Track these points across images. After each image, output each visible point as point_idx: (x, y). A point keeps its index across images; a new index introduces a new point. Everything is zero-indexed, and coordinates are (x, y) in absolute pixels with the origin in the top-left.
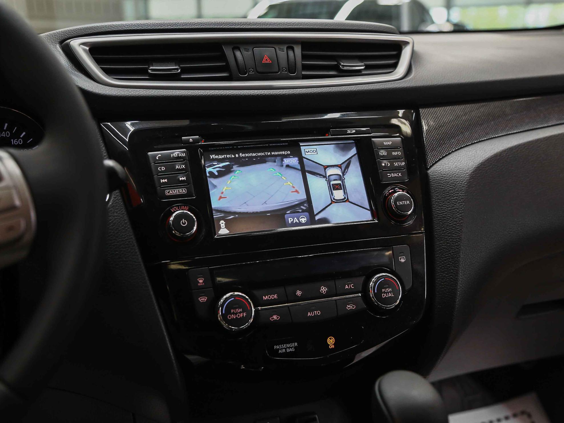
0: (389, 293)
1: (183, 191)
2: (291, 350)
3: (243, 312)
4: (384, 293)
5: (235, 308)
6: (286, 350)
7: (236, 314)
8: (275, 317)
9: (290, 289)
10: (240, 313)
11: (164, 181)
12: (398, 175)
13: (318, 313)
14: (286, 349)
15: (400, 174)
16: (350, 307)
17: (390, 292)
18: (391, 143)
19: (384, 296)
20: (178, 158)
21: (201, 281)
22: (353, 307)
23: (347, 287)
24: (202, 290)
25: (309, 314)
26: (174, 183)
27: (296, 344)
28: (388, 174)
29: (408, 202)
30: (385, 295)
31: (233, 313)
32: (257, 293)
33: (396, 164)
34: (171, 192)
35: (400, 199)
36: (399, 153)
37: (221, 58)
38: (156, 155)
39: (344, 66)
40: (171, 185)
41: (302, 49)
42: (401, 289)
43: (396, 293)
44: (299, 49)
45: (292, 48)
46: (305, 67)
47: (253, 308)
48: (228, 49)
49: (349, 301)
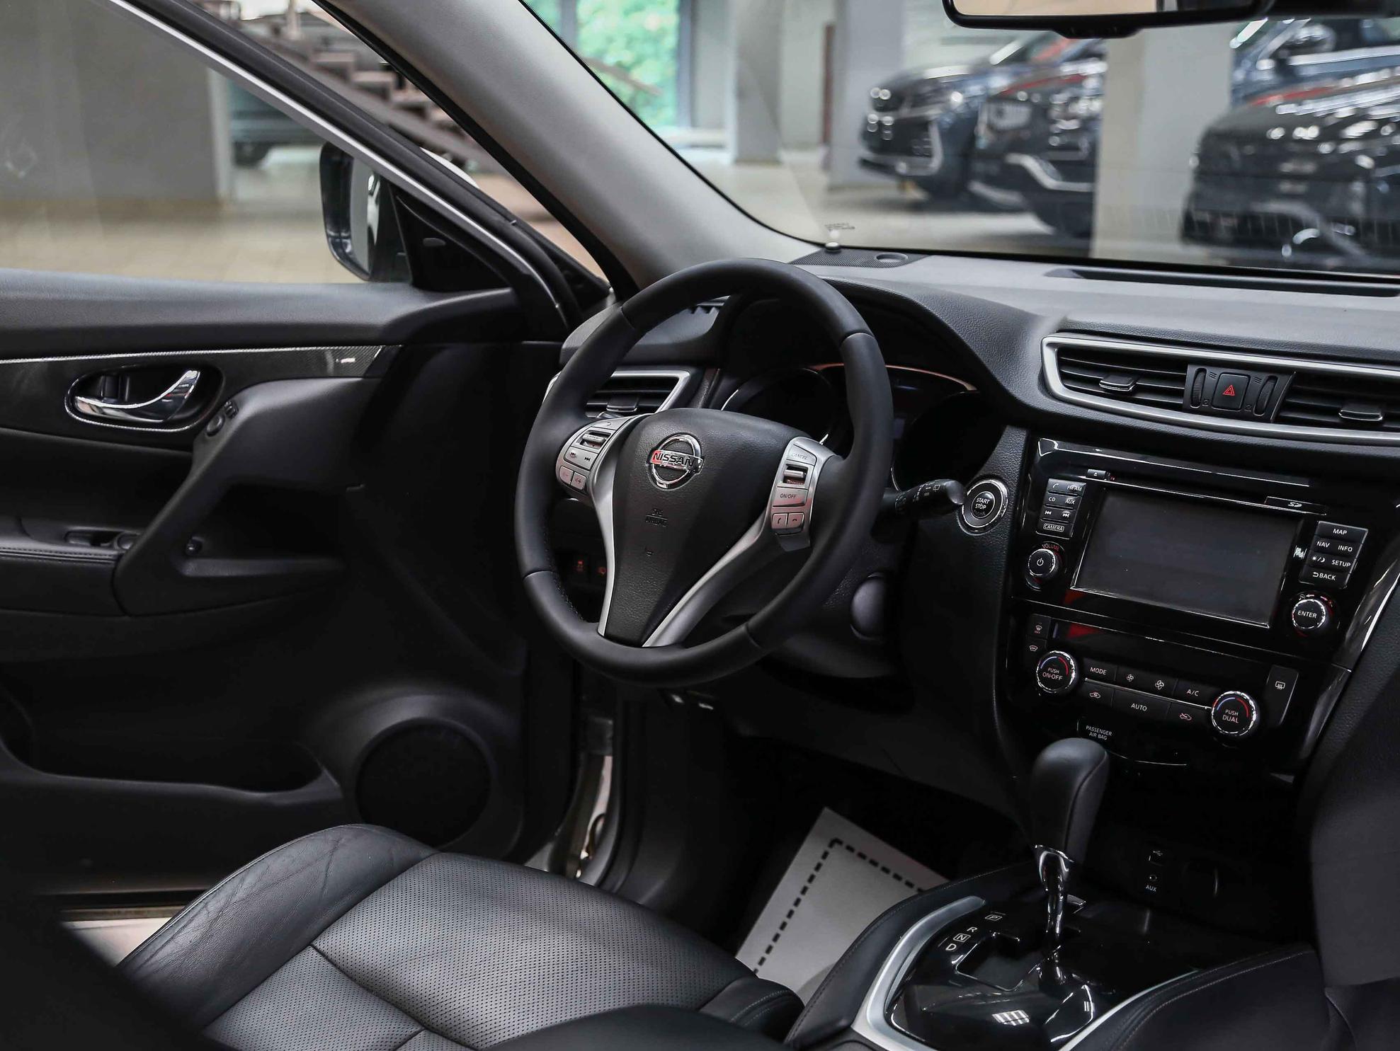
0: (1232, 716)
1: (1060, 529)
2: (1102, 737)
3: (1059, 674)
4: (1227, 714)
5: (1053, 668)
6: (1097, 736)
7: (1052, 674)
8: (1096, 694)
9: (1123, 670)
10: (1056, 674)
11: (1048, 513)
12: (1331, 577)
13: (1144, 708)
14: (1098, 734)
15: (1333, 577)
16: (1184, 716)
17: (1235, 717)
18: (1345, 532)
19: (1225, 718)
20: (1074, 491)
21: (1039, 629)
22: (1189, 718)
23: (1189, 692)
24: (1036, 639)
25: (1133, 706)
26: (1057, 519)
27: (1110, 733)
28: (1315, 573)
29: (1315, 615)
30: (1227, 718)
31: (1049, 672)
32: (1086, 661)
33: (1335, 563)
34: (1049, 527)
35: (1303, 607)
36: (1350, 549)
37: (1182, 380)
38: (1054, 483)
39: (1344, 414)
40: (1053, 520)
41: (1293, 381)
42: (1254, 717)
43: (1245, 719)
44: (1284, 382)
45: (1275, 379)
46: (1286, 406)
47: (1073, 675)
48: (1191, 370)
49: (1187, 709)
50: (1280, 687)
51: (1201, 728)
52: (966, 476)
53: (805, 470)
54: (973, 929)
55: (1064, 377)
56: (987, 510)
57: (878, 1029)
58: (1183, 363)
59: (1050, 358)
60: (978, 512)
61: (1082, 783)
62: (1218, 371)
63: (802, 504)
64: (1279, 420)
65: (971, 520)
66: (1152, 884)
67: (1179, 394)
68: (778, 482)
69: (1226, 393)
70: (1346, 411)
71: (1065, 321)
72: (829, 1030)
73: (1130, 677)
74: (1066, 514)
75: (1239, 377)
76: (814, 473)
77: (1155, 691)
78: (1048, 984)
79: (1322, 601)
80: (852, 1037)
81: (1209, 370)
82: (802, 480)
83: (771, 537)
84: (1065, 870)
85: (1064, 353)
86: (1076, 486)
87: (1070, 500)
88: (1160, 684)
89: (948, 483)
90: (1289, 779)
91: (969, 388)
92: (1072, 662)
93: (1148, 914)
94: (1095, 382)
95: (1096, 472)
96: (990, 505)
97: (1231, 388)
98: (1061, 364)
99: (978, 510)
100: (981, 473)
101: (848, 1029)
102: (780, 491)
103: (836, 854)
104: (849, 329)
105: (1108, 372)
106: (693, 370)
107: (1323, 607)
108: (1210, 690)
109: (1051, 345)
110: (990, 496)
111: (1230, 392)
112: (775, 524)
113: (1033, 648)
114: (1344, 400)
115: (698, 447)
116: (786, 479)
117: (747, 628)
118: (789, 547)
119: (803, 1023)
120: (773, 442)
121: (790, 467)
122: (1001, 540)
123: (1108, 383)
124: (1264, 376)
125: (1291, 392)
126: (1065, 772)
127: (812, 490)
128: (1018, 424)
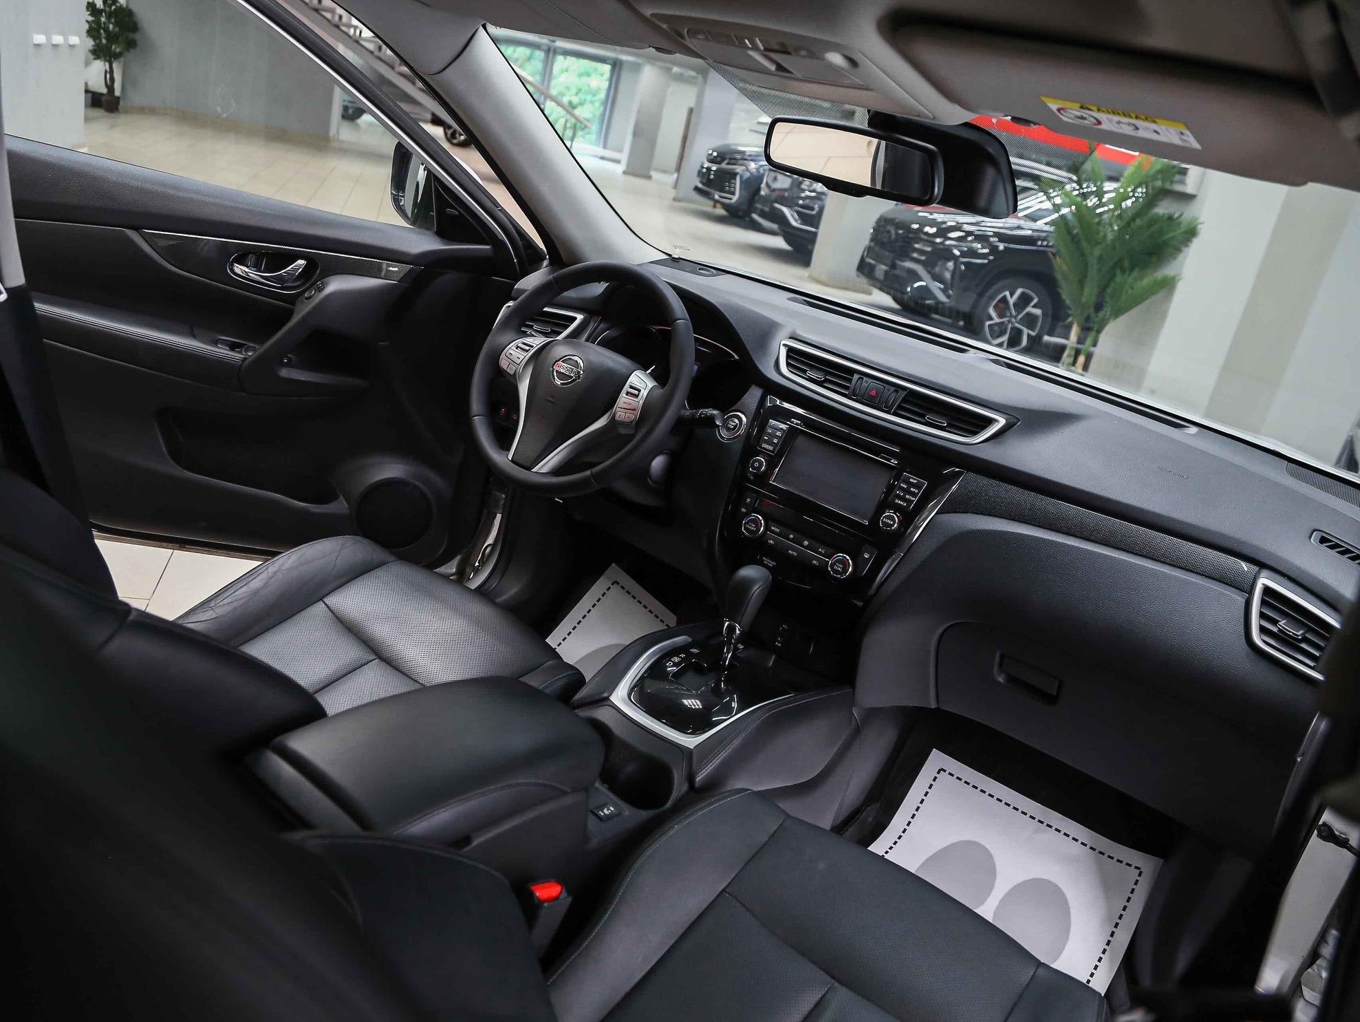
0: (839, 567)
1: (771, 448)
2: (770, 565)
3: (755, 527)
4: (837, 566)
5: (752, 523)
6: (768, 563)
8: (771, 542)
9: (789, 531)
10: (753, 527)
11: (766, 438)
12: (904, 504)
13: (795, 554)
16: (814, 562)
17: (841, 568)
18: (916, 481)
19: (835, 567)
20: (781, 429)
21: (748, 500)
22: (817, 564)
23: (820, 550)
24: (746, 506)
25: (790, 551)
26: (770, 442)
27: (775, 565)
28: (896, 500)
29: (892, 523)
31: (750, 525)
32: (770, 523)
33: (907, 497)
34: (765, 446)
35: (887, 517)
36: (916, 491)
37: (850, 381)
38: (772, 422)
39: (928, 418)
40: (768, 442)
41: (907, 395)
42: (850, 570)
43: (845, 570)
44: (903, 394)
45: (898, 392)
46: (900, 407)
47: (762, 529)
48: (856, 377)
49: (818, 559)
50: (866, 557)
51: (821, 571)
52: (724, 409)
53: (639, 391)
54: (683, 656)
55: (788, 364)
56: (733, 429)
57: (623, 700)
58: (852, 372)
59: (783, 352)
60: (728, 429)
61: (756, 589)
62: (870, 380)
63: (634, 410)
64: (895, 414)
65: (724, 433)
66: (779, 642)
67: (847, 388)
68: (623, 394)
69: (871, 393)
70: (930, 416)
71: (794, 332)
72: (597, 698)
73: (791, 536)
74: (775, 441)
75: (880, 386)
76: (644, 393)
77: (802, 546)
78: (716, 691)
79: (897, 515)
80: (609, 703)
81: (865, 379)
82: (637, 396)
83: (613, 422)
84: (738, 632)
85: (791, 350)
86: (784, 427)
87: (779, 433)
88: (806, 543)
89: (715, 412)
90: (860, 604)
91: (736, 357)
92: (762, 522)
93: (774, 657)
94: (805, 372)
95: (795, 421)
96: (735, 426)
97: (874, 391)
98: (788, 357)
99: (729, 428)
100: (734, 408)
101: (607, 698)
102: (623, 399)
103: (615, 588)
104: (678, 317)
105: (812, 367)
106: (586, 315)
107: (896, 519)
108: (830, 551)
109: (784, 345)
110: (737, 421)
111: (873, 393)
112: (617, 418)
113: (743, 510)
114: (930, 411)
115: (582, 365)
116: (628, 393)
117: (591, 473)
118: (622, 431)
119: (585, 691)
120: (624, 371)
121: (631, 387)
122: (738, 447)
123: (810, 374)
124: (892, 389)
125: (904, 400)
126: (747, 584)
127: (641, 402)
128: (759, 385)
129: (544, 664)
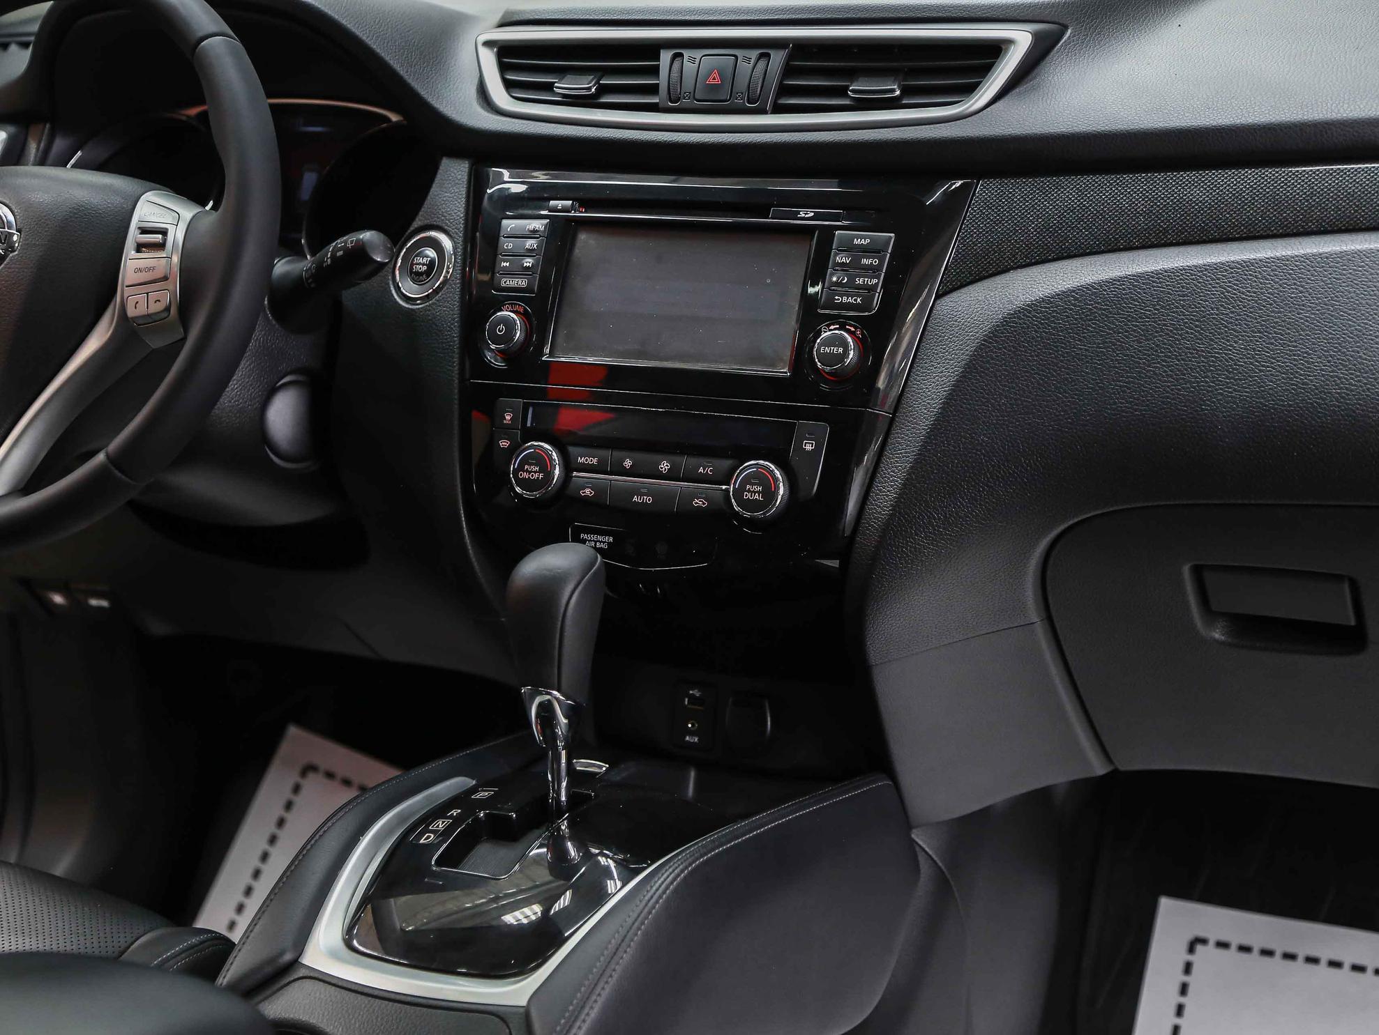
0: (755, 493)
1: (522, 283)
2: (602, 545)
3: (540, 472)
4: (749, 491)
5: (530, 464)
6: (595, 545)
7: (530, 472)
8: (588, 491)
9: (617, 454)
10: (535, 472)
11: (505, 264)
12: (856, 300)
13: (648, 500)
14: (596, 542)
15: (859, 300)
16: (698, 502)
17: (759, 492)
18: (868, 241)
19: (746, 496)
20: (535, 231)
21: (508, 418)
22: (704, 504)
23: (701, 470)
24: (507, 431)
25: (635, 499)
26: (515, 271)
27: (611, 539)
28: (837, 297)
29: (841, 350)
30: (749, 495)
31: (527, 471)
32: (571, 449)
33: (859, 281)
34: (508, 283)
35: (828, 343)
36: (876, 262)
37: (655, 71)
38: (509, 225)
39: (854, 91)
40: (510, 273)
41: (790, 58)
42: (781, 491)
43: (770, 494)
44: (778, 58)
45: (768, 56)
46: (784, 90)
47: (557, 472)
48: (666, 56)
49: (700, 492)
50: (809, 448)
51: (720, 515)
52: (397, 233)
53: (164, 232)
54: (455, 812)
55: (509, 85)
56: (428, 273)
57: (334, 955)
58: (651, 49)
59: (489, 60)
60: (417, 277)
61: (571, 599)
62: (697, 54)
63: (165, 278)
64: (779, 109)
65: (409, 288)
66: (691, 733)
67: (654, 90)
68: (129, 251)
69: (711, 81)
70: (858, 86)
71: (507, 13)
72: (269, 970)
73: (628, 463)
74: (528, 262)
75: (721, 59)
76: (177, 235)
77: (660, 476)
79: (848, 331)
80: (302, 973)
81: (687, 54)
82: (161, 246)
83: (128, 330)
84: (564, 721)
85: (508, 55)
86: (538, 225)
87: (531, 243)
88: (665, 466)
89: (367, 235)
90: (835, 563)
91: (394, 118)
92: (555, 456)
93: (693, 774)
94: (548, 87)
95: (560, 204)
96: (431, 264)
97: (716, 75)
98: (503, 68)
99: (418, 274)
100: (416, 224)
101: (295, 963)
102: (133, 264)
103: (313, 785)
104: (201, 34)
105: (562, 72)
106: (12, 129)
107: (850, 340)
108: (727, 463)
109: (488, 44)
110: (431, 253)
111: (715, 80)
112: (131, 312)
113: (504, 444)
114: (852, 74)
115: (11, 218)
116: (140, 247)
117: (108, 456)
118: (156, 343)
119: (233, 967)
120: (117, 200)
121: (144, 231)
122: (450, 310)
123: (564, 85)
124: (754, 54)
125: (789, 71)
126: (547, 588)
127: (176, 259)
128: (456, 154)
129: (129, 947)
